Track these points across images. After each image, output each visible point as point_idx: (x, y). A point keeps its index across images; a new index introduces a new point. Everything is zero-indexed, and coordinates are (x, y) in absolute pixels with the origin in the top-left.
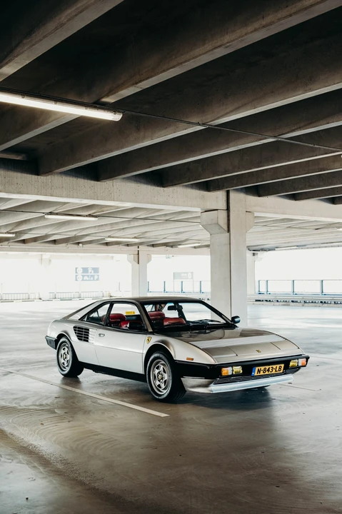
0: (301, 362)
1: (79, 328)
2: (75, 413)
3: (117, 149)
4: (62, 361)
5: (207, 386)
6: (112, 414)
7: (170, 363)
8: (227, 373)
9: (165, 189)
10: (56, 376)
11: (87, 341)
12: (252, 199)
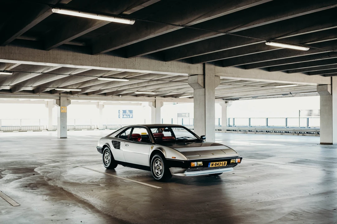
0: (237, 160)
1: (115, 142)
2: (111, 186)
3: (136, 39)
4: (106, 160)
5: (183, 172)
6: (131, 187)
7: (163, 160)
8: (194, 165)
9: (166, 62)
10: (103, 168)
11: (119, 149)
12: (219, 69)
